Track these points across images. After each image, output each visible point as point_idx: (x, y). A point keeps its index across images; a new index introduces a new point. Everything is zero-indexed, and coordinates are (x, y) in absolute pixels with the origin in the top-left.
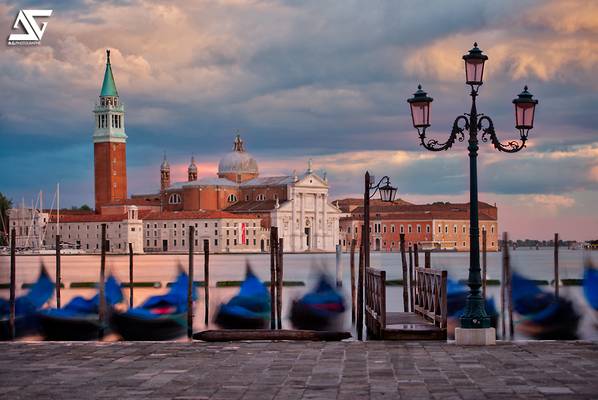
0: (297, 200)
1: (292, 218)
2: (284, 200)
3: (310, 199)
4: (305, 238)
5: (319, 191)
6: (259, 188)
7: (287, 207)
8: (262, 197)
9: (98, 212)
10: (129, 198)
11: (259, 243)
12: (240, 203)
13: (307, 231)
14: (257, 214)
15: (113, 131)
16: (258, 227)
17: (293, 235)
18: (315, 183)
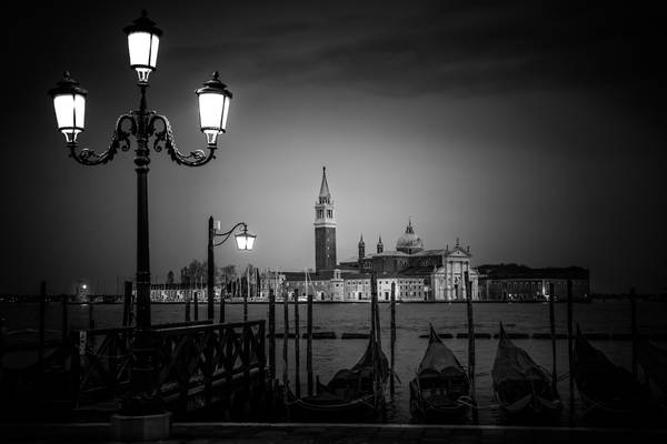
0: (448, 265)
1: (445, 278)
2: (440, 266)
3: (457, 265)
4: (454, 292)
5: (464, 260)
6: (424, 258)
7: (442, 270)
8: (425, 264)
9: (317, 274)
10: (338, 264)
11: (423, 294)
12: (411, 268)
13: (456, 286)
14: (421, 276)
15: (327, 220)
16: (422, 284)
17: (446, 290)
18: (461, 254)
